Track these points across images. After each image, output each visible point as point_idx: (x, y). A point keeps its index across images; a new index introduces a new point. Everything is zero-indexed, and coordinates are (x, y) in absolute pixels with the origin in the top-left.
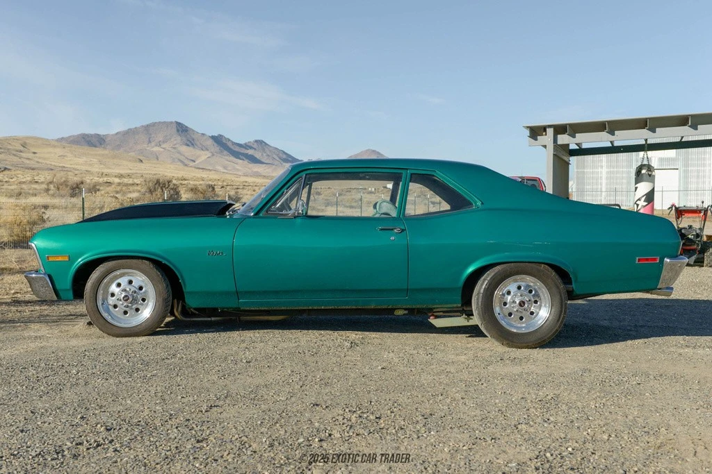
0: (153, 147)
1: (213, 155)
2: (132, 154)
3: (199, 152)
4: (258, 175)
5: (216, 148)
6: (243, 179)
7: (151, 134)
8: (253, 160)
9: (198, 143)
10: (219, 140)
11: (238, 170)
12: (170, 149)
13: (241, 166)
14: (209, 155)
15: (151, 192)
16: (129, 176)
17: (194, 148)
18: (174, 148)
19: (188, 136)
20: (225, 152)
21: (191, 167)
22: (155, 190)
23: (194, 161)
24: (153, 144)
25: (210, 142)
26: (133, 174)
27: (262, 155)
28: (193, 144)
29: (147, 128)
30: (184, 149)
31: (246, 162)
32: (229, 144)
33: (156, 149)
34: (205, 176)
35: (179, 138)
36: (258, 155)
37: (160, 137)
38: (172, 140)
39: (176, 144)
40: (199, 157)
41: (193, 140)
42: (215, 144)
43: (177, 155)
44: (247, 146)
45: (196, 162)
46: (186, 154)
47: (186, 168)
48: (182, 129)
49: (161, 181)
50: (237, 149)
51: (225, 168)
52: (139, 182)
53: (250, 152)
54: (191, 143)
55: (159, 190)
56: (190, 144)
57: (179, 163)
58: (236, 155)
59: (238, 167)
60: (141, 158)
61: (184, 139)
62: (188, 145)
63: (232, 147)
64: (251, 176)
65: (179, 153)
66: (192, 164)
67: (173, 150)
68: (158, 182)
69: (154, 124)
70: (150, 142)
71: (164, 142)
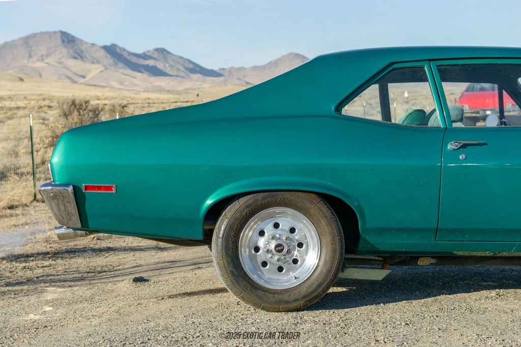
0: (34, 63)
1: (106, 69)
2: (11, 72)
3: (88, 66)
4: (160, 90)
5: (110, 60)
6: (144, 95)
7: (31, 48)
8: (155, 72)
9: (88, 56)
10: (112, 51)
11: (137, 85)
12: (54, 64)
13: (141, 80)
14: (102, 68)
15: (66, 115)
16: (10, 98)
17: (83, 61)
18: (60, 63)
19: (75, 47)
20: (121, 65)
21: (81, 84)
22: (70, 113)
23: (84, 77)
24: (34, 59)
25: (102, 53)
26: (15, 95)
27: (165, 66)
28: (82, 57)
29: (27, 41)
30: (71, 63)
31: (145, 75)
32: (125, 55)
33: (39, 65)
34: (100, 94)
35: (64, 51)
36: (160, 65)
37: (43, 51)
38: (57, 53)
39: (61, 58)
40: (90, 71)
41: (82, 51)
42: (109, 56)
43: (64, 71)
44: (145, 56)
45: (88, 78)
46: (75, 69)
47: (75, 85)
48: (68, 39)
49: (77, 102)
50: (135, 60)
51: (121, 83)
52: (23, 105)
53: (151, 63)
54: (79, 55)
55: (76, 113)
56: (78, 57)
57: (67, 80)
58: (136, 67)
59: (136, 82)
60: (22, 76)
61: (71, 51)
62: (75, 58)
63: (128, 58)
64: (152, 91)
65: (66, 67)
66: (82, 80)
67: (58, 65)
68: (73, 103)
69: (34, 36)
70: (30, 56)
71: (48, 56)
